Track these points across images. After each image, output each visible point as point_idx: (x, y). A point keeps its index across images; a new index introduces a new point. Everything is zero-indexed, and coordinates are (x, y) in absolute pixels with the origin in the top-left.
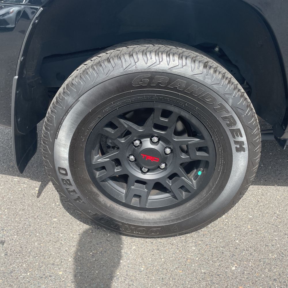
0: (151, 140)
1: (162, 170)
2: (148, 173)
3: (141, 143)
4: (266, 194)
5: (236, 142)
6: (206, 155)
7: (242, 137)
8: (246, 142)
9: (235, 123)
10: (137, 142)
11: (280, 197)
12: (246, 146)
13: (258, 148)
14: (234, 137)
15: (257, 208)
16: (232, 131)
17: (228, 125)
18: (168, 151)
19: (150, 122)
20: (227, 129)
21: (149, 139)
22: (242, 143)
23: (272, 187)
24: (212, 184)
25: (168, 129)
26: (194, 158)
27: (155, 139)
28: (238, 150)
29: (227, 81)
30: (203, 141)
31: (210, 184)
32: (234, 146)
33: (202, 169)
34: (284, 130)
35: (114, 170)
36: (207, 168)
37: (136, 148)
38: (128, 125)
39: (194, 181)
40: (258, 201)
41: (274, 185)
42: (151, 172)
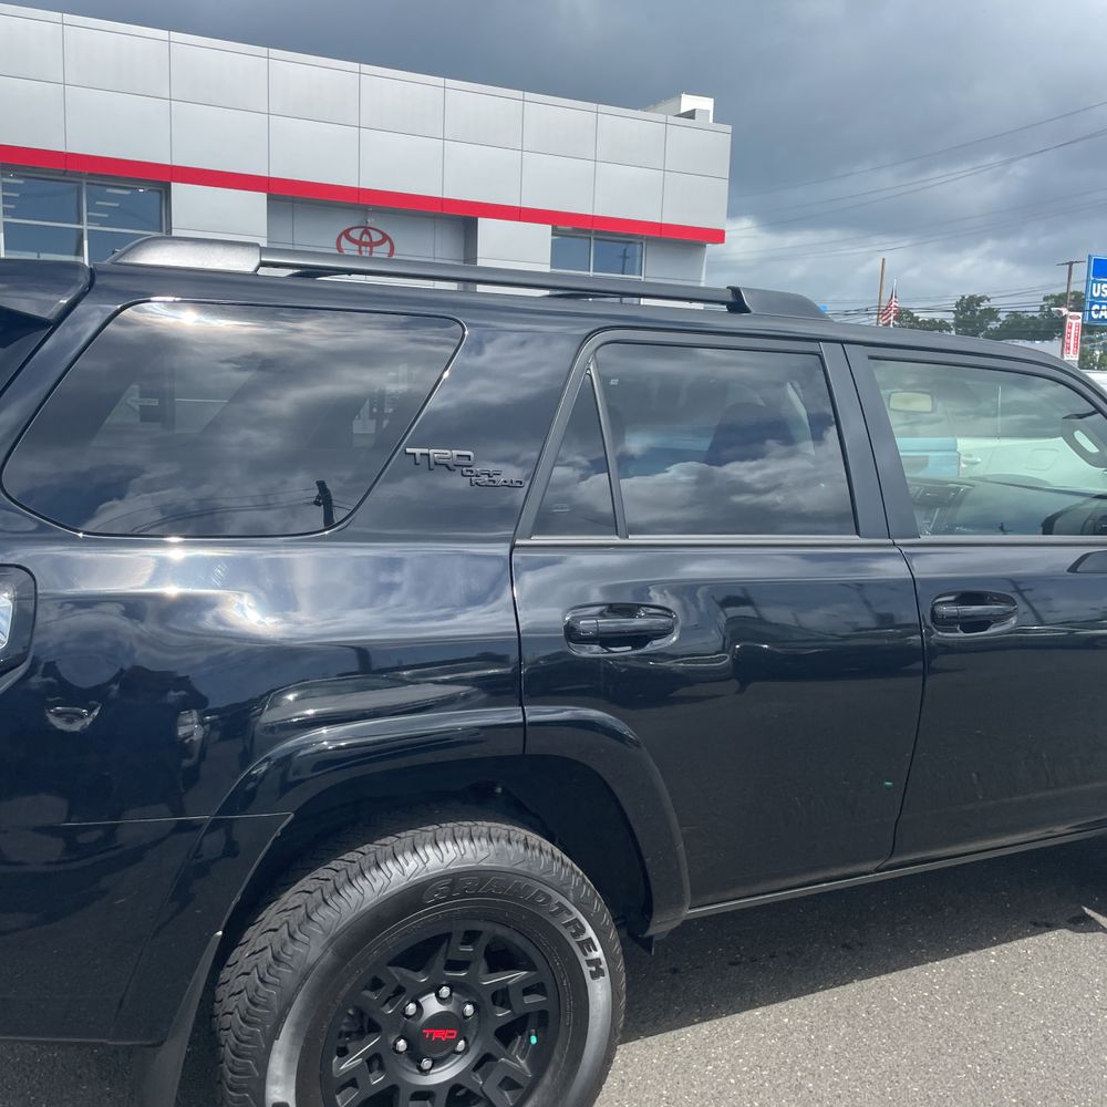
0: (437, 995)
1: (459, 1056)
2: (432, 1071)
3: (419, 1006)
4: (632, 1060)
5: (590, 963)
6: (541, 998)
7: (596, 950)
8: (603, 959)
9: (583, 930)
10: (411, 1008)
11: (658, 1059)
12: (604, 966)
13: (621, 966)
14: (585, 954)
15: (626, 1097)
16: (580, 944)
17: (575, 936)
18: (469, 1009)
19: (439, 960)
20: (573, 943)
21: (434, 994)
22: (597, 962)
23: (637, 1042)
24: (559, 1056)
25: (472, 966)
26: (520, 1011)
27: (445, 991)
28: (594, 975)
29: (537, 851)
30: (534, 973)
31: (556, 1056)
32: (587, 970)
33: (533, 1031)
34: (649, 922)
35: (370, 1083)
36: (546, 1025)
37: (410, 1021)
38: (401, 975)
39: (522, 1062)
40: (623, 1081)
41: (639, 1038)
42: (439, 1066)
